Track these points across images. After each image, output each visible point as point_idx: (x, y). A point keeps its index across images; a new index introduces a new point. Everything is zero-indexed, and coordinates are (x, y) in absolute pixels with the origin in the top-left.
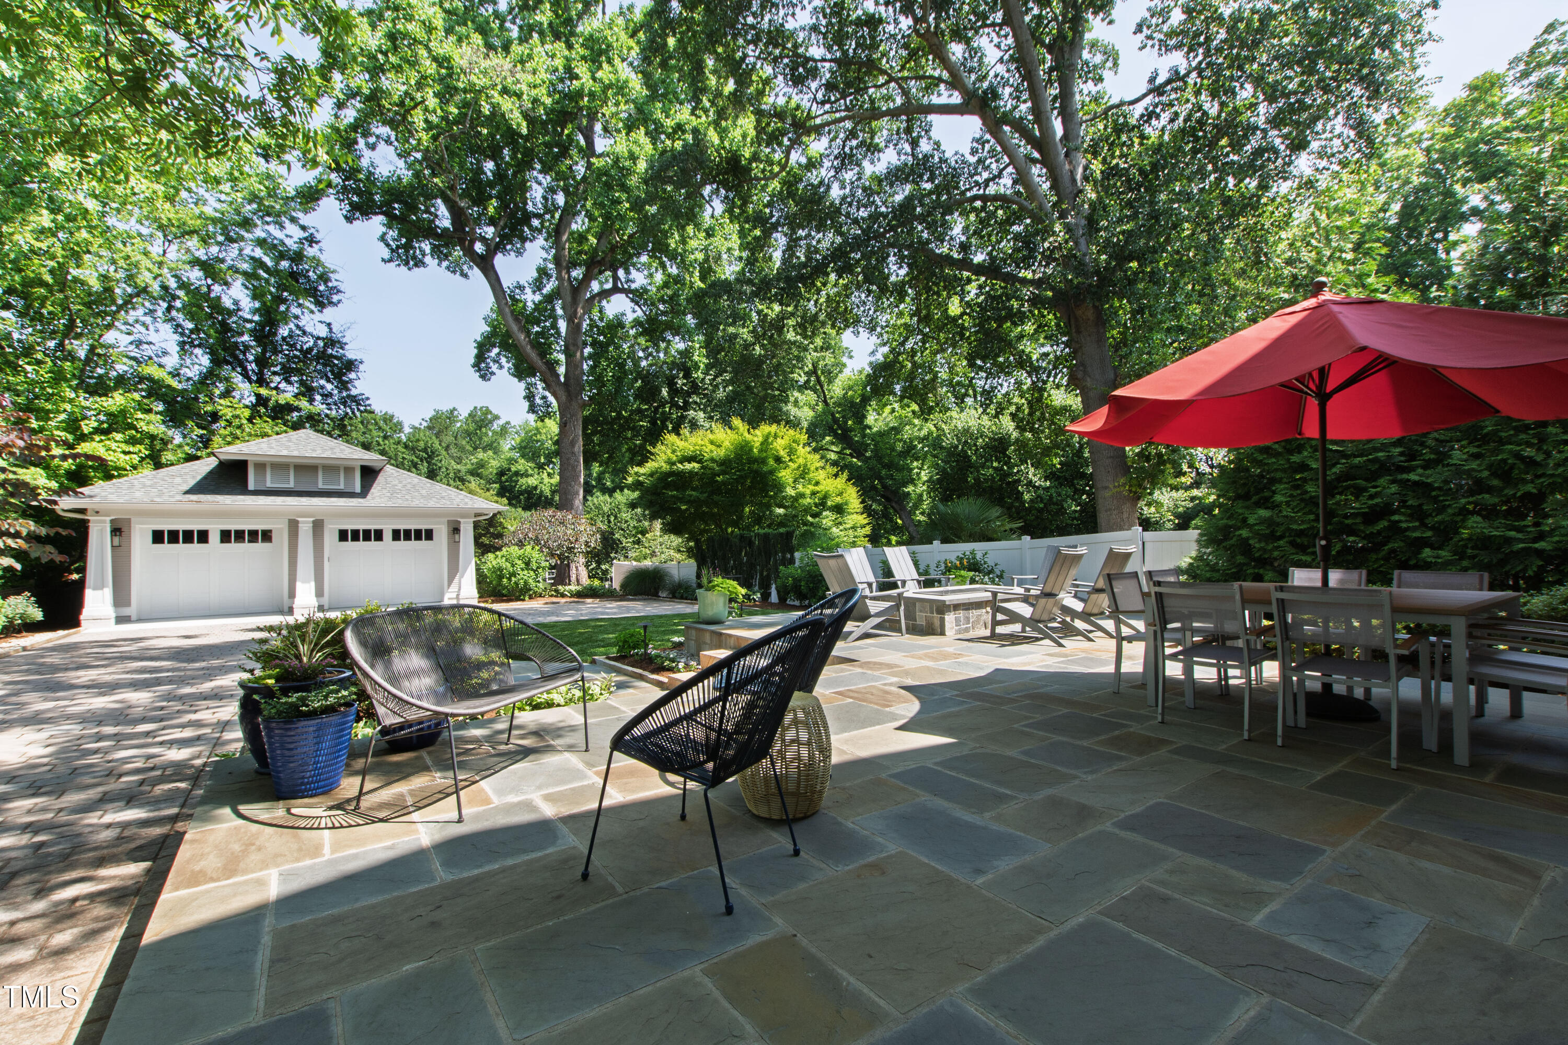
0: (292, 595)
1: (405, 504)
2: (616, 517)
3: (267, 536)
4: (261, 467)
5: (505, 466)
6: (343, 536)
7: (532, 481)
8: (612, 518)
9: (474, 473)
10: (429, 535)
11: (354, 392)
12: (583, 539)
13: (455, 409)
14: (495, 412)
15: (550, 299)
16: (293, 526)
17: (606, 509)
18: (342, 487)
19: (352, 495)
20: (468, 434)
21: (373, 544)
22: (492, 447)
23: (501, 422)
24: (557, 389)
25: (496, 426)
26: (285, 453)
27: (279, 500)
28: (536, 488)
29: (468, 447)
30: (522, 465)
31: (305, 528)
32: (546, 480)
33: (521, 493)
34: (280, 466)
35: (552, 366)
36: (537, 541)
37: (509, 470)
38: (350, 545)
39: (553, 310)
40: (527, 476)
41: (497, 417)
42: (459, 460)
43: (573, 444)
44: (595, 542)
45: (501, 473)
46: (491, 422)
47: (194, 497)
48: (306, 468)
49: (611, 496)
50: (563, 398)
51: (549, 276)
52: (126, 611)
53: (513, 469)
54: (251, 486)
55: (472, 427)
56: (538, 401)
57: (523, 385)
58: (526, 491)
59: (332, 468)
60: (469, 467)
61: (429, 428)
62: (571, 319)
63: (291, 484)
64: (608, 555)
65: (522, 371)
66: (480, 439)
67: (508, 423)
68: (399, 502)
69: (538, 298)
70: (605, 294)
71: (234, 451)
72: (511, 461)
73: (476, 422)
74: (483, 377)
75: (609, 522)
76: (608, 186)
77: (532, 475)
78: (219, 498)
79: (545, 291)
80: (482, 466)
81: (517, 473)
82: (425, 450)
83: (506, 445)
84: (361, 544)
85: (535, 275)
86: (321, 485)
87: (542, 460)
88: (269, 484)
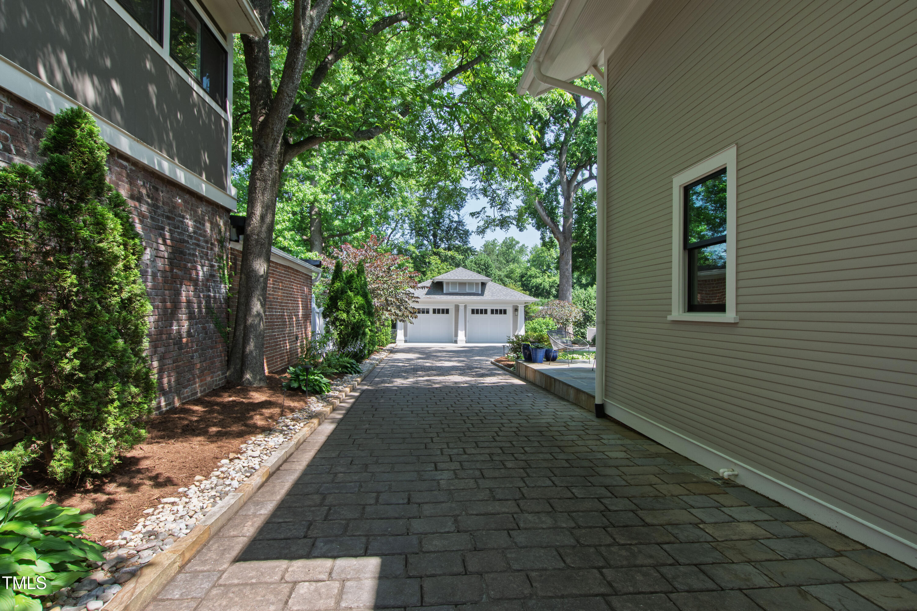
0: (456, 335)
1: (498, 298)
2: (588, 302)
3: (447, 311)
4: (448, 283)
5: (524, 272)
6: (473, 311)
7: (539, 281)
8: (586, 303)
9: (507, 276)
10: (505, 312)
11: (469, 246)
12: (574, 314)
13: (495, 239)
14: (517, 239)
15: (554, 186)
16: (457, 307)
17: (582, 297)
18: (474, 291)
19: (477, 295)
20: (504, 254)
21: (483, 315)
22: (515, 260)
23: (520, 245)
24: (559, 236)
25: (517, 248)
26: (456, 278)
27: (454, 297)
28: (541, 284)
29: (504, 261)
30: (534, 271)
31: (462, 308)
32: (547, 279)
33: (533, 287)
34: (454, 283)
35: (555, 223)
36: (551, 315)
37: (526, 274)
38: (475, 315)
39: (556, 190)
40: (536, 278)
41: (518, 243)
42: (500, 269)
43: (567, 264)
44: (580, 317)
45: (522, 276)
46: (514, 246)
47: (428, 296)
48: (462, 284)
49: (585, 289)
50: (562, 240)
51: (555, 174)
52: (408, 338)
53: (529, 274)
54: (445, 292)
55: (505, 248)
56: (547, 240)
57: (540, 232)
58: (535, 286)
59: (471, 284)
60: (505, 273)
61: (484, 251)
62: (567, 198)
63: (457, 291)
64: (585, 324)
65: (540, 225)
66: (509, 256)
67: (524, 245)
68: (495, 298)
69: (548, 186)
70: (585, 181)
71: (439, 278)
72: (528, 269)
73: (506, 246)
74: (521, 230)
75: (584, 305)
76: (588, 133)
77: (539, 277)
78: (436, 296)
79: (552, 182)
80: (512, 273)
81: (530, 276)
82: (484, 265)
83: (524, 259)
84: (479, 315)
85: (547, 174)
86: (467, 291)
87: (545, 268)
88: (451, 291)
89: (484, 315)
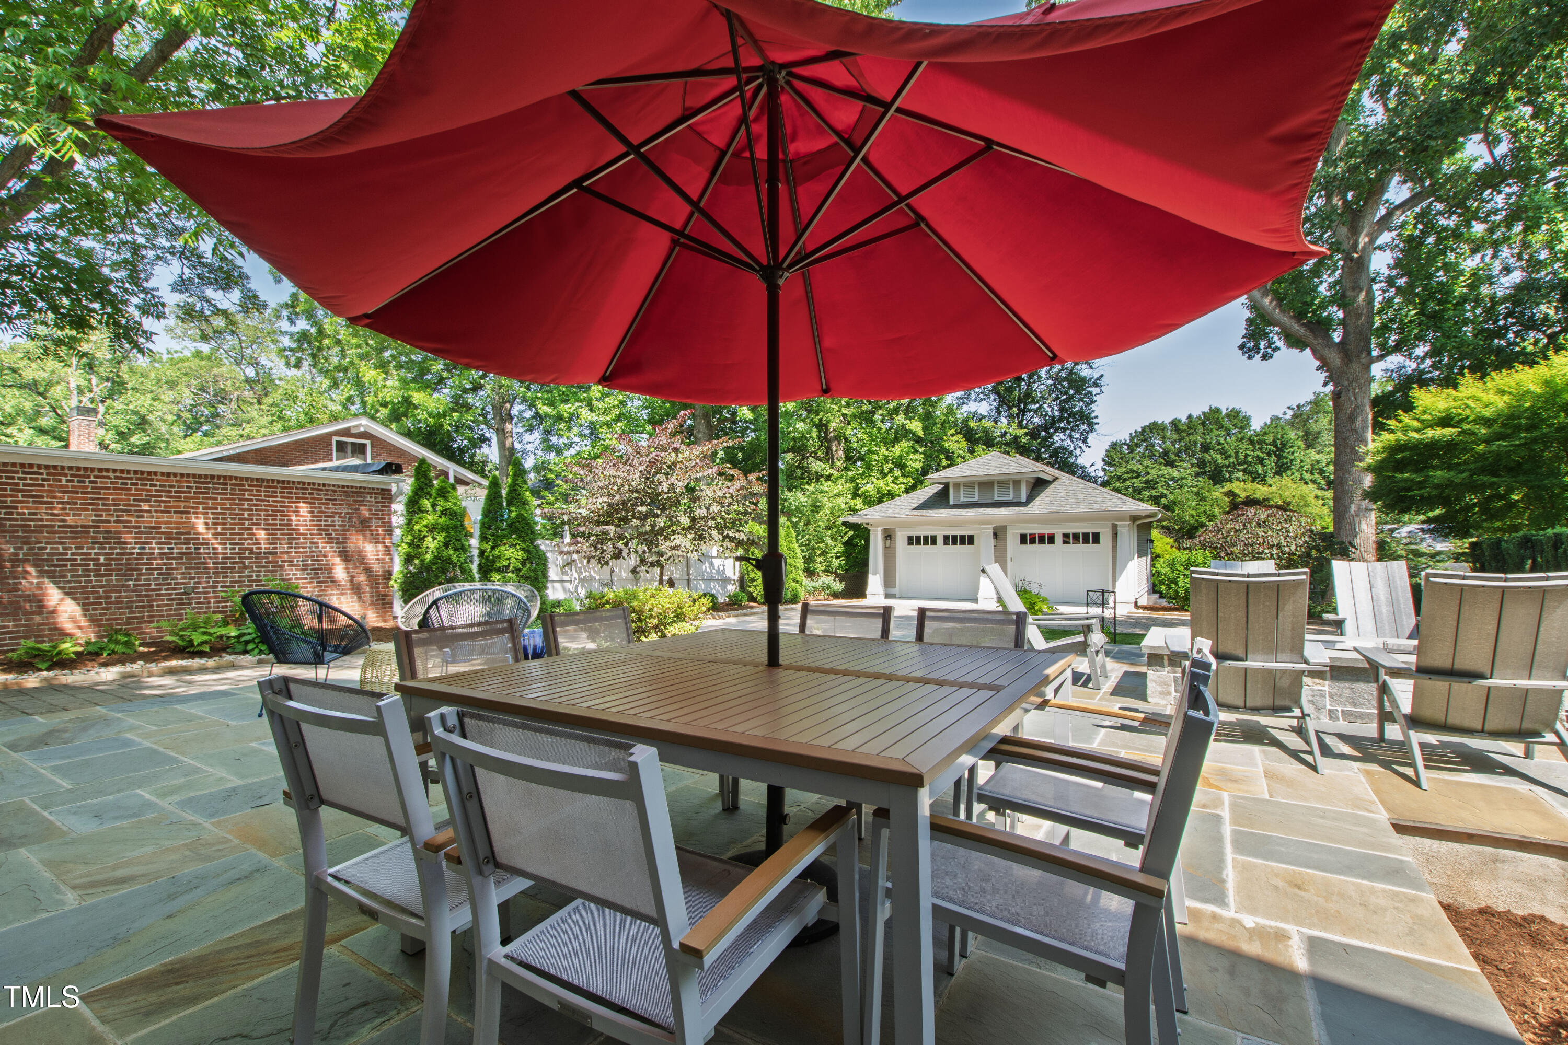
1: (1057, 510)
4: (957, 486)
6: (1023, 539)
10: (1096, 538)
19: (1022, 504)
24: (1326, 352)
27: (972, 512)
31: (987, 533)
34: (969, 485)
38: (1028, 547)
47: (915, 512)
48: (986, 485)
50: (1337, 361)
52: (891, 591)
54: (951, 503)
59: (1003, 482)
63: (976, 499)
84: (1037, 547)
86: (996, 498)
88: (962, 499)
89: (1046, 547)
